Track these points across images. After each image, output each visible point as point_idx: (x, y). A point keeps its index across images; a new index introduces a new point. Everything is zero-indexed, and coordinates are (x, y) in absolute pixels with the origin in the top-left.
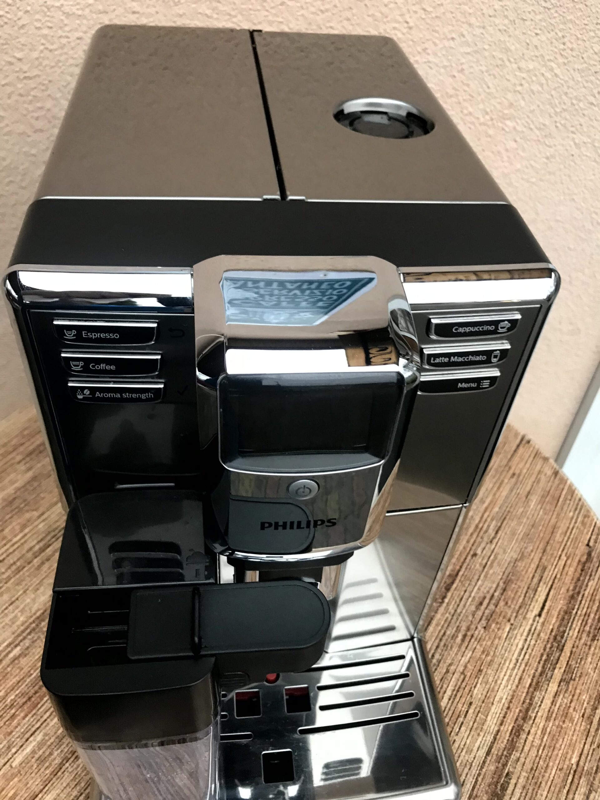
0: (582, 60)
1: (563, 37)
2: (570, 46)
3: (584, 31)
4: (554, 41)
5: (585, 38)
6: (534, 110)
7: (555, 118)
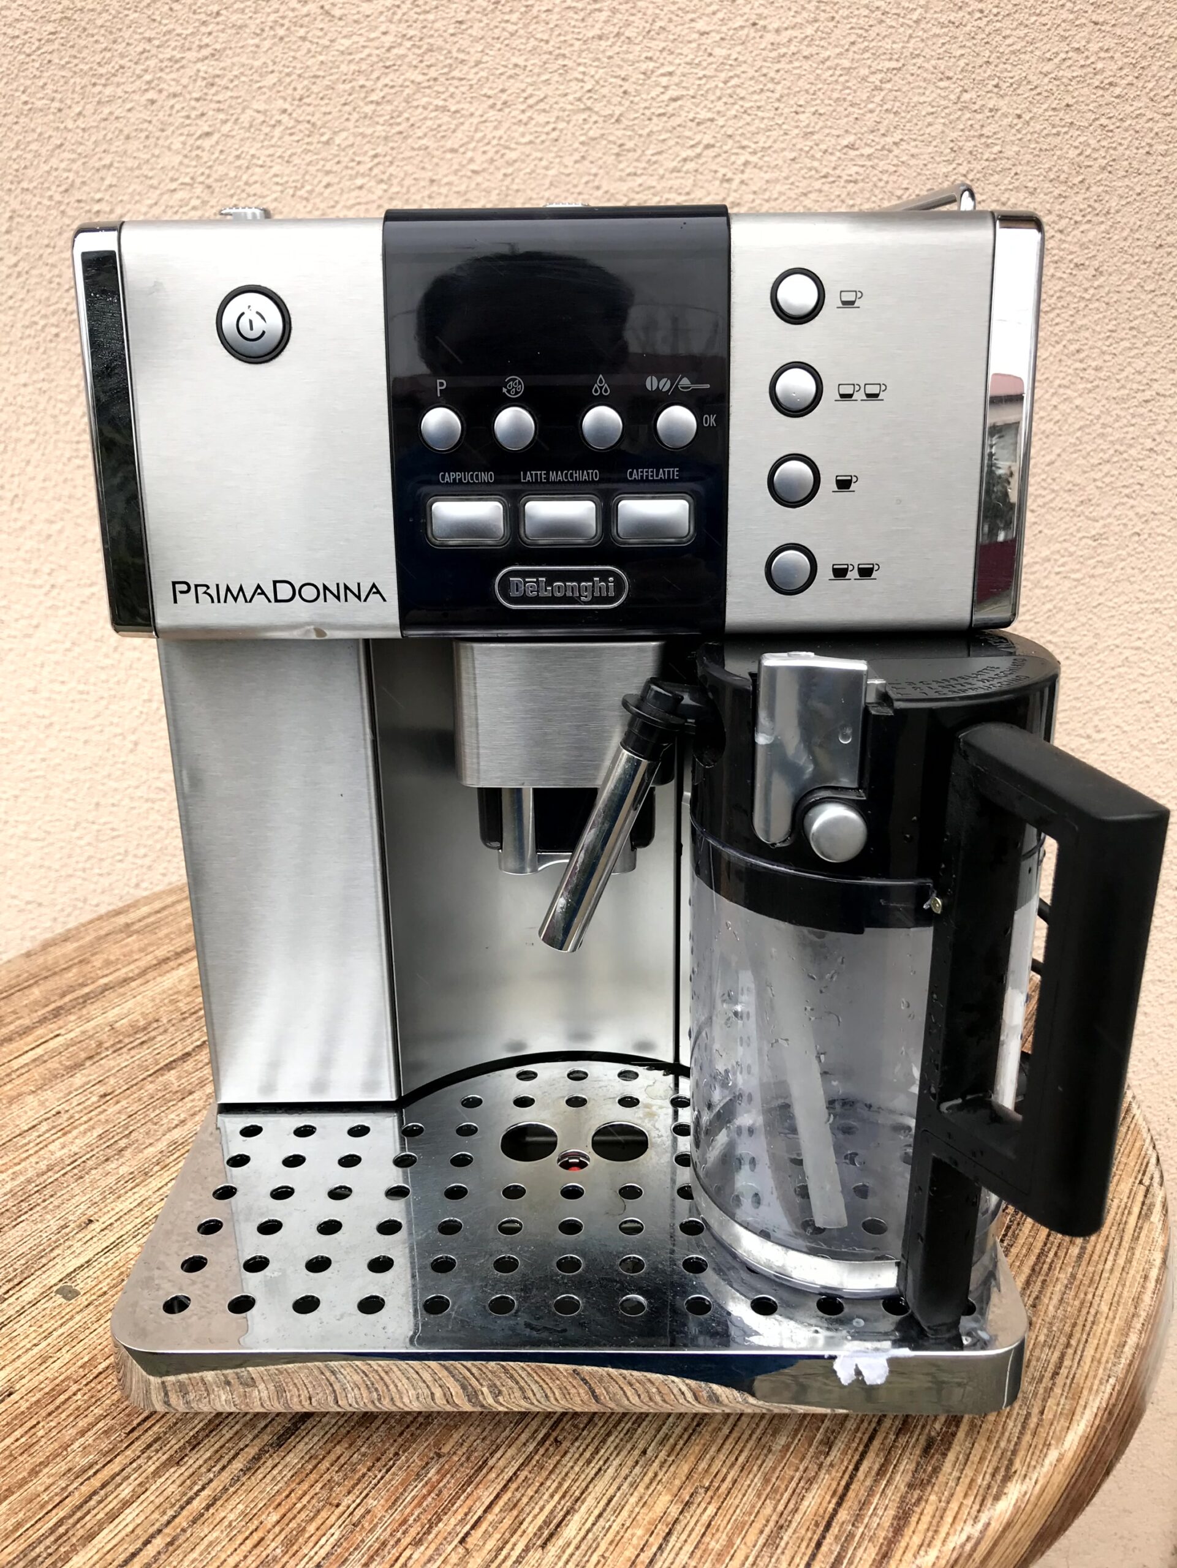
0: (1118, 385)
1: (1078, 351)
2: (1094, 364)
3: (1110, 340)
4: (1064, 358)
5: (1114, 351)
6: (1051, 463)
7: (1093, 475)
